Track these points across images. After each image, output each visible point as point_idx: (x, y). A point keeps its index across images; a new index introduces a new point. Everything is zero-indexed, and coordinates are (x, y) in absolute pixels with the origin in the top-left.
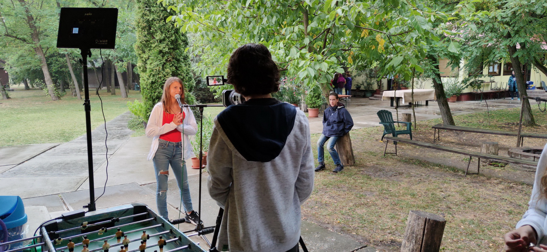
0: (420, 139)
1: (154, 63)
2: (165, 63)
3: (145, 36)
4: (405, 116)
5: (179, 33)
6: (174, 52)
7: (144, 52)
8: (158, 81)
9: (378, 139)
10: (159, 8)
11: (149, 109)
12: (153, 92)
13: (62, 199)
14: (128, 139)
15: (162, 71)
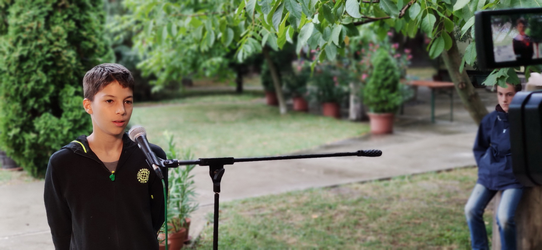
1: (27, 14)
11: (12, 120)
15: (46, 32)
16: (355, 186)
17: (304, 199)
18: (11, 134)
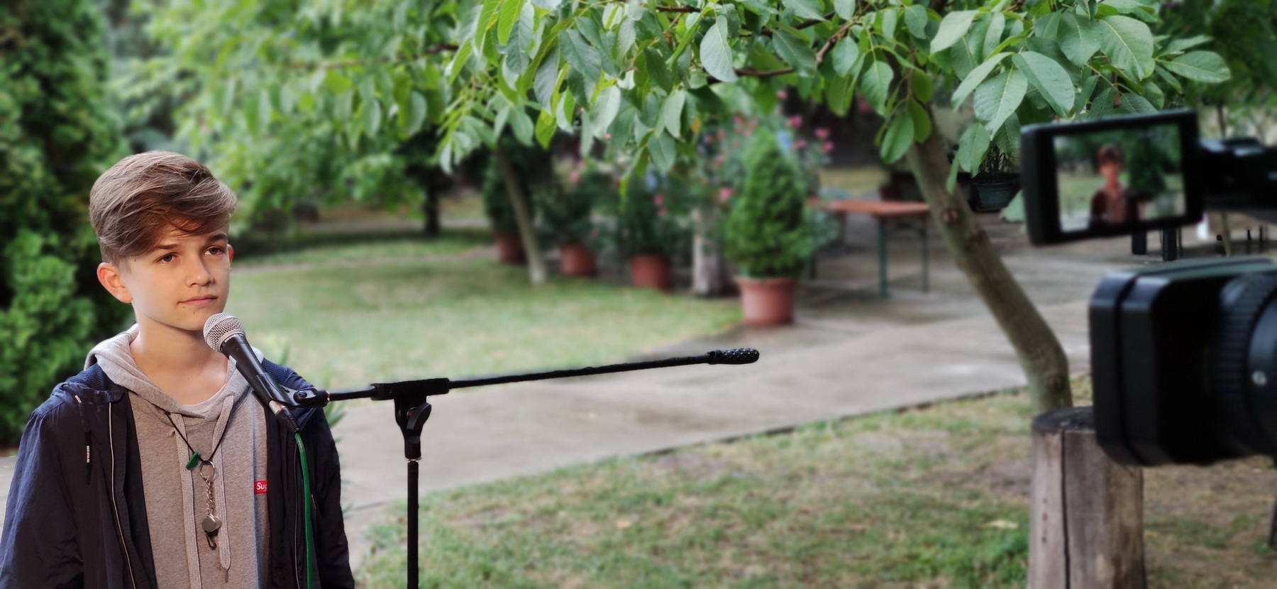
16: (713, 449)
17: (598, 483)
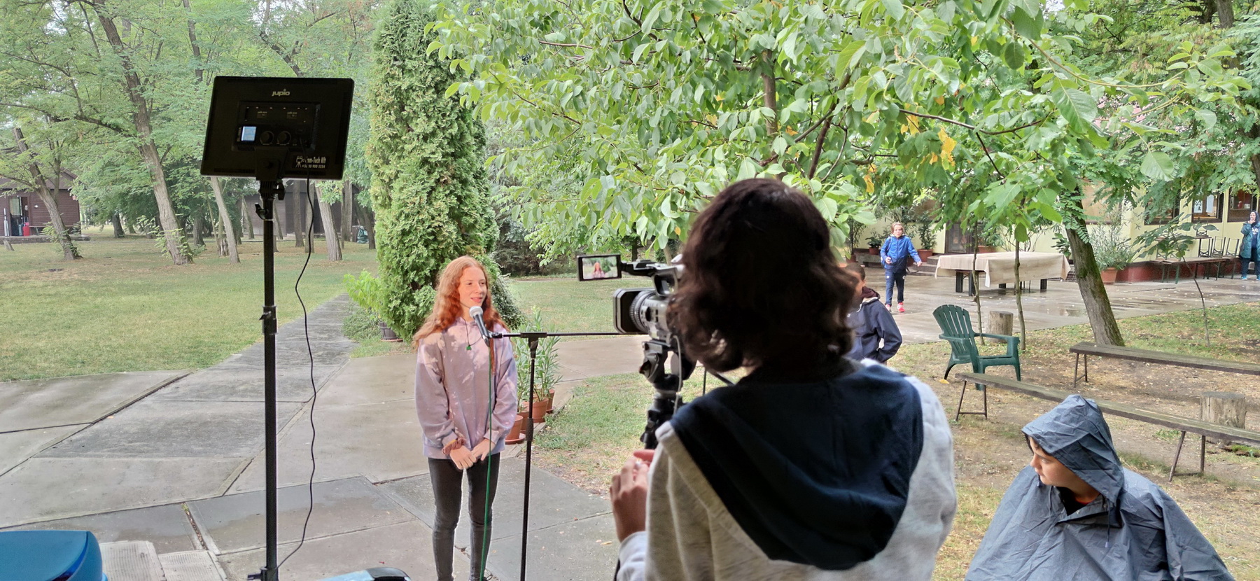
0: (1039, 376)
1: (410, 189)
2: (433, 189)
3: (391, 126)
4: (998, 318)
5: (467, 118)
6: (454, 163)
7: (387, 162)
8: (416, 229)
9: (936, 375)
10: (424, 62)
11: (393, 292)
12: (404, 253)
13: (190, 516)
14: (343, 363)
15: (428, 207)
18: (392, 306)
